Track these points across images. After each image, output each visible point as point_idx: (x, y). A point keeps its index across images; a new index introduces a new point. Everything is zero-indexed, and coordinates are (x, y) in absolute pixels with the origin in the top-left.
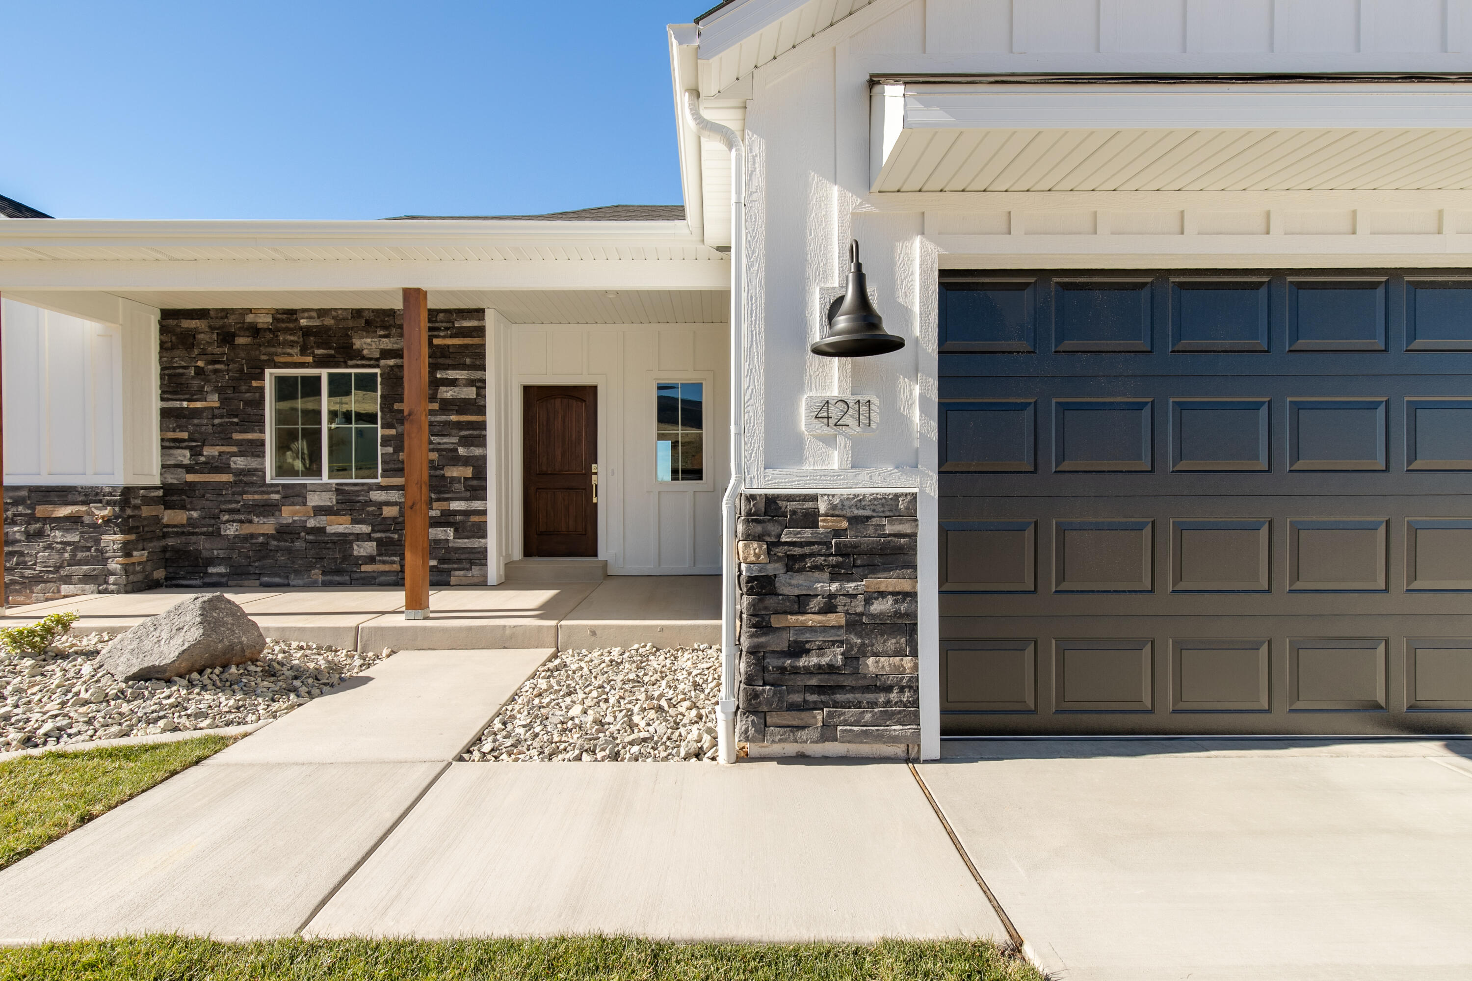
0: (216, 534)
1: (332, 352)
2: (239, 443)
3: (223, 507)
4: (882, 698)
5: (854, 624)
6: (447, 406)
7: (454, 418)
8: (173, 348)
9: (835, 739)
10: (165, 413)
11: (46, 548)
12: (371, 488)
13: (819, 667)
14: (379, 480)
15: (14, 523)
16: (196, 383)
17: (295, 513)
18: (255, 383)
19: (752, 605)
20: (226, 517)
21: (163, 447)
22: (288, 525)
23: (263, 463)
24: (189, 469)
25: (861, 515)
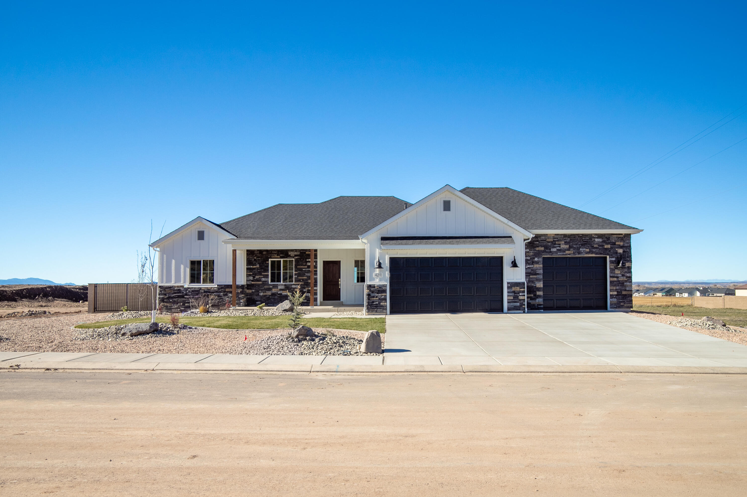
0: (258, 295)
1: (284, 255)
2: (263, 275)
3: (260, 289)
4: (383, 307)
5: (379, 299)
8: (249, 255)
9: (377, 312)
10: (247, 269)
11: (227, 298)
12: (292, 285)
13: (375, 304)
14: (294, 283)
15: (221, 292)
16: (254, 262)
17: (275, 290)
18: (267, 262)
19: (368, 297)
20: (260, 291)
21: (247, 276)
22: (274, 293)
23: (268, 280)
24: (252, 281)
25: (380, 287)
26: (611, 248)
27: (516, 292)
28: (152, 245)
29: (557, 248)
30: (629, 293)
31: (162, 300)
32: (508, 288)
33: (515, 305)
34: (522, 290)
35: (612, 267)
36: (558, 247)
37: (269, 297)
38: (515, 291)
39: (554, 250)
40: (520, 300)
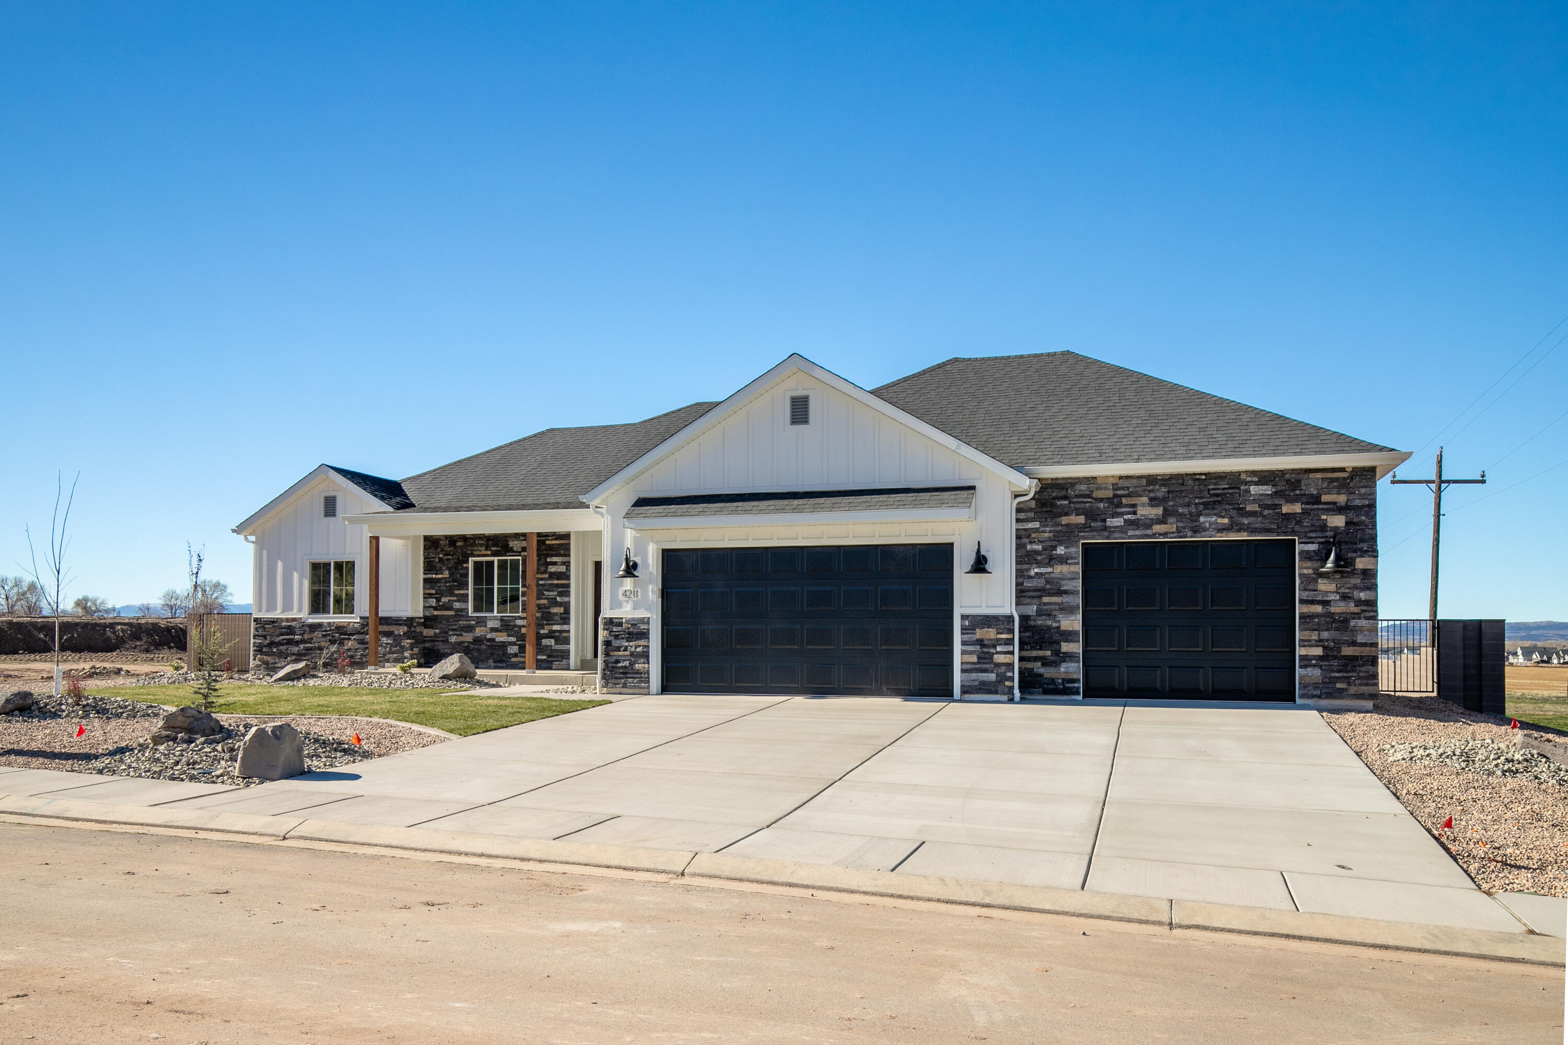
0: (445, 641)
1: (500, 549)
2: (457, 595)
3: (450, 627)
4: (639, 676)
5: (632, 654)
6: (553, 575)
7: (555, 582)
9: (627, 688)
10: (426, 581)
12: (516, 618)
13: (622, 666)
14: (520, 614)
16: (439, 565)
17: (481, 631)
18: (465, 565)
19: (605, 648)
20: (451, 633)
21: (424, 598)
22: (478, 637)
23: (468, 606)
24: (435, 609)
25: (634, 623)
26: (1305, 512)
27: (986, 642)
28: (238, 530)
29: (1125, 517)
30: (1366, 651)
31: (259, 650)
32: (964, 630)
33: (985, 679)
34: (1004, 636)
35: (1305, 571)
36: (1129, 513)
37: (468, 647)
38: (982, 640)
39: (1118, 522)
40: (998, 665)
